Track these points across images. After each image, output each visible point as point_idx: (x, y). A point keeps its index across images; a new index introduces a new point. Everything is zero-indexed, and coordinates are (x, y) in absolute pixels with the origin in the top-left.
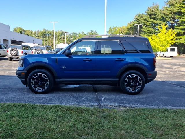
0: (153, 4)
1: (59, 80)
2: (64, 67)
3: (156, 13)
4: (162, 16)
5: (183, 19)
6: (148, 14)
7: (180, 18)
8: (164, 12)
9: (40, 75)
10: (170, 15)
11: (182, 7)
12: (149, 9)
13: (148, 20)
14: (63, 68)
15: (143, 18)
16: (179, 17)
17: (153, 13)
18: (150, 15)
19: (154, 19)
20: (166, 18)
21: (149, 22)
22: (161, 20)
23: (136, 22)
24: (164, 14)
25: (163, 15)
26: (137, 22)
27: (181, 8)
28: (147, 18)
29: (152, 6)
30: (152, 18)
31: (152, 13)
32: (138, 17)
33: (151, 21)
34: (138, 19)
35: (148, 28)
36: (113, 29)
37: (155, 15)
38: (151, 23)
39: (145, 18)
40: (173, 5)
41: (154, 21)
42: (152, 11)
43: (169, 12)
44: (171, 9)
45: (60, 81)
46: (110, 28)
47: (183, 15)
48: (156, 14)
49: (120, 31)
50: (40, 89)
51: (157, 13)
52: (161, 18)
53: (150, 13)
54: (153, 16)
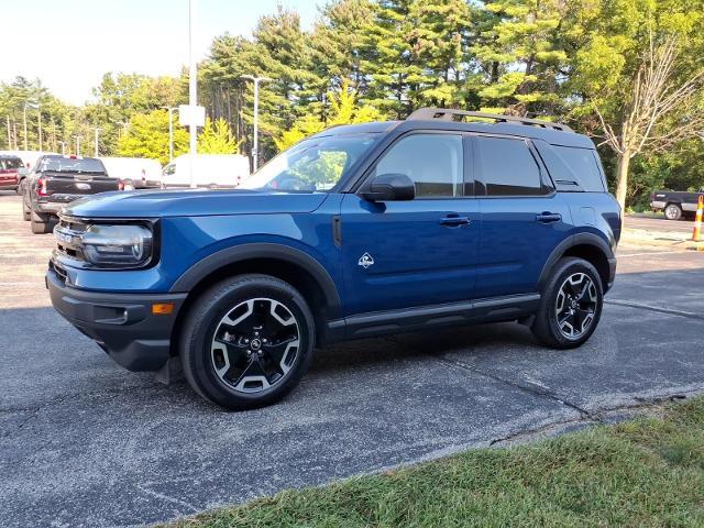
0: (280, 8)
1: (341, 322)
2: (370, 260)
3: (292, 40)
4: (316, 57)
5: (382, 73)
6: (262, 41)
7: (374, 71)
8: (322, 43)
9: (261, 309)
10: (340, 56)
11: (379, 34)
12: (265, 23)
13: (267, 64)
14: (365, 261)
15: (246, 55)
16: (372, 66)
17: (281, 41)
18: (272, 46)
19: (286, 61)
20: (329, 66)
21: (270, 70)
22: (311, 69)
23: (217, 66)
24: (321, 49)
25: (319, 53)
26: (223, 65)
27: (376, 37)
28: (262, 57)
29: (277, 14)
30: (276, 58)
31: (278, 38)
32: (226, 49)
33: (276, 67)
34: (227, 56)
35: (268, 93)
36: (120, 80)
37: (288, 48)
38: (276, 75)
39: (252, 54)
40: (346, 22)
41: (287, 69)
42: (279, 33)
43: (336, 44)
44: (342, 36)
45: (346, 327)
46: (107, 78)
47: (380, 60)
48: (291, 44)
49: (154, 95)
50: (259, 384)
51: (297, 43)
52: (312, 64)
53: (269, 40)
54: (282, 52)
